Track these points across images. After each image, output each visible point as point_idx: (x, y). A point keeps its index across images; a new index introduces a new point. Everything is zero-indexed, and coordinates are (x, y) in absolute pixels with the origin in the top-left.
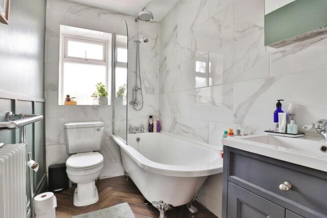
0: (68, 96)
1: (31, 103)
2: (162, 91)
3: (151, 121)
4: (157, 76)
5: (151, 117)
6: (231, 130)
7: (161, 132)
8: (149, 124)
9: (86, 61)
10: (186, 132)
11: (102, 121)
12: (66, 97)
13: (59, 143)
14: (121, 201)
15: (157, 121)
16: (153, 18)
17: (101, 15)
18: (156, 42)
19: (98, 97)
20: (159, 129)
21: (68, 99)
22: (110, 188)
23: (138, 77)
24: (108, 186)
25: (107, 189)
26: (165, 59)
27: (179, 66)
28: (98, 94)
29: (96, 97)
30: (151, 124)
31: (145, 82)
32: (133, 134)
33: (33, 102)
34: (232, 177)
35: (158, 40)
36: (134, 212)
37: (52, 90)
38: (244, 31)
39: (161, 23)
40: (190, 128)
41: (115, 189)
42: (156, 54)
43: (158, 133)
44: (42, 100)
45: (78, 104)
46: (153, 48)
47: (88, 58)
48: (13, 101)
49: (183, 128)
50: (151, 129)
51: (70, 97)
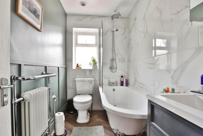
0: (78, 64)
1: (57, 68)
2: (129, 61)
3: (122, 79)
4: (126, 51)
5: (122, 77)
6: (168, 89)
7: (129, 86)
8: (121, 81)
9: (86, 45)
10: (142, 87)
11: (94, 78)
12: (76, 65)
13: (73, 89)
14: (100, 125)
15: (126, 79)
16: (120, 16)
17: (93, 19)
18: (125, 30)
19: (92, 65)
20: (127, 85)
21: (78, 66)
22: (96, 116)
23: (114, 52)
24: (95, 115)
25: (95, 116)
26: (130, 40)
27: (138, 44)
28: (92, 63)
29: (91, 64)
30: (122, 81)
31: (118, 55)
32: (111, 87)
33: (58, 67)
34: (152, 123)
35: (127, 29)
36: (105, 132)
37: (70, 61)
38: (178, 13)
39: (128, 18)
40: (144, 85)
41: (99, 117)
42: (125, 38)
43: (126, 87)
44: (65, 66)
45: (82, 68)
46: (123, 34)
47: (87, 44)
48: (46, 67)
49: (140, 85)
50: (122, 84)
51: (79, 65)
